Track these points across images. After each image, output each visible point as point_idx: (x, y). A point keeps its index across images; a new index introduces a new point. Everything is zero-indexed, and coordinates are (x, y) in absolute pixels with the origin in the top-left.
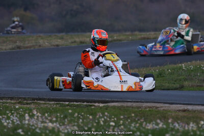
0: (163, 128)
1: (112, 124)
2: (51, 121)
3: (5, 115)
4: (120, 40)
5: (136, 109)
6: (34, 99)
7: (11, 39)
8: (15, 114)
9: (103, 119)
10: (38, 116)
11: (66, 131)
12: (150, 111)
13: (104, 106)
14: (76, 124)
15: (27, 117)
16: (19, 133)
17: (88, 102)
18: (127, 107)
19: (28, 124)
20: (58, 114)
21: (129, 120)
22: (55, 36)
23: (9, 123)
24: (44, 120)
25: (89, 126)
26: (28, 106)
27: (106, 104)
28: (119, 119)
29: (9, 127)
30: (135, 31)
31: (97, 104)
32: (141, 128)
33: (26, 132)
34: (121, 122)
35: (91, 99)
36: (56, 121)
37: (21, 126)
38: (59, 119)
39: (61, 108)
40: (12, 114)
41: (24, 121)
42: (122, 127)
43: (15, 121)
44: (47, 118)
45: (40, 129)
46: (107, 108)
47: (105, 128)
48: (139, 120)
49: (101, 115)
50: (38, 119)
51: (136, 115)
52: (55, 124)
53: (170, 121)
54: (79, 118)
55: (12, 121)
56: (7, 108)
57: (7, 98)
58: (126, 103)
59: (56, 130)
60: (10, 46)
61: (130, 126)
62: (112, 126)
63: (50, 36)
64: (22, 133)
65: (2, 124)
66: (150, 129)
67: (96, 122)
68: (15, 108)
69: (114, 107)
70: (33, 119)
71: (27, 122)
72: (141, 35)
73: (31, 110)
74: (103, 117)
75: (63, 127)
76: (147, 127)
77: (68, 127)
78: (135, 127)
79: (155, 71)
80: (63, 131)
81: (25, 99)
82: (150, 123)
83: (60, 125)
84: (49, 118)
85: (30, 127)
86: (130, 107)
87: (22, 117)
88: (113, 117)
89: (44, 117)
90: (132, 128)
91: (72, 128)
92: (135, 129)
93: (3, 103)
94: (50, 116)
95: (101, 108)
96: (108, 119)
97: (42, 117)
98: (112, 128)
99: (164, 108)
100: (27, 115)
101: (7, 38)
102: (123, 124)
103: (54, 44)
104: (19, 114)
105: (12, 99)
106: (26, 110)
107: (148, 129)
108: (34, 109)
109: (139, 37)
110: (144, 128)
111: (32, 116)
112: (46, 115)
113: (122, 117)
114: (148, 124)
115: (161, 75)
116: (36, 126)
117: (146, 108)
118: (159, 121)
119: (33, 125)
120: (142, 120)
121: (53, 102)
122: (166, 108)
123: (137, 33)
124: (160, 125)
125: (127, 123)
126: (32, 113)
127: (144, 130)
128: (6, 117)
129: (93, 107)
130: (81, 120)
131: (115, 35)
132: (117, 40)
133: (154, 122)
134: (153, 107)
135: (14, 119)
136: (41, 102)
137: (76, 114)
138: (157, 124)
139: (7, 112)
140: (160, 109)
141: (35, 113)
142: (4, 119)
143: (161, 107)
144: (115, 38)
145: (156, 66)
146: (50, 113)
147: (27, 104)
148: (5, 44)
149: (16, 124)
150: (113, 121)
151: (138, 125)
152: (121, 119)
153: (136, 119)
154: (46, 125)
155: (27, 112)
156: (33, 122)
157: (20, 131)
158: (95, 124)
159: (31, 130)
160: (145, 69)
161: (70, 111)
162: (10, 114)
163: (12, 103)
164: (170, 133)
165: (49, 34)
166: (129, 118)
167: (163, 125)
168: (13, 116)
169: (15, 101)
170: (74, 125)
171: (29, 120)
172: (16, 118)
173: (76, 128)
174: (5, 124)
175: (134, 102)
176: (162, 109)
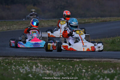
0: (114, 73)
1: (84, 71)
2: (48, 70)
3: (21, 66)
4: (89, 22)
5: (98, 63)
6: (38, 57)
7: (26, 22)
8: (28, 66)
9: (78, 68)
10: (40, 67)
11: (57, 75)
12: (106, 63)
13: (79, 61)
14: (63, 71)
15: (34, 67)
16: (30, 77)
17: (70, 58)
18: (93, 61)
19: (35, 71)
20: (53, 66)
21: (94, 69)
22: (51, 20)
23: (24, 71)
24: (44, 69)
25: (70, 72)
26: (35, 61)
27: (81, 60)
28: (88, 68)
29: (24, 73)
30: (98, 17)
31: (75, 60)
32: (101, 73)
33: (34, 76)
34: (89, 70)
35: (72, 57)
36: (51, 70)
37: (31, 73)
38: (53, 68)
39: (54, 62)
40: (26, 66)
41: (32, 70)
42: (90, 72)
43: (27, 70)
44: (46, 68)
45: (42, 74)
46: (81, 62)
47: (80, 73)
48: (99, 68)
49: (77, 66)
50: (40, 68)
51: (98, 66)
52: (50, 71)
53: (118, 69)
54: (64, 68)
55: (26, 70)
56: (23, 62)
57: (22, 56)
58: (92, 59)
59: (51, 75)
60: (25, 27)
61: (95, 72)
62: (84, 72)
63: (48, 20)
64: (31, 77)
65: (20, 71)
66: (106, 74)
67: (74, 70)
68: (27, 62)
69: (85, 61)
70: (38, 69)
71: (34, 70)
72: (102, 19)
73: (36, 63)
74: (79, 67)
75: (55, 73)
76: (104, 73)
77: (58, 73)
78: (97, 72)
79: (110, 40)
80: (55, 75)
81: (33, 57)
82: (106, 70)
83: (54, 72)
84: (47, 68)
85: (36, 73)
86: (95, 61)
87: (31, 67)
88: (85, 67)
89: (44, 67)
90: (95, 73)
91: (60, 73)
92: (97, 74)
93: (20, 59)
94: (48, 67)
95: (78, 62)
96: (82, 68)
97: (43, 67)
98: (84, 73)
99: (115, 62)
100: (34, 66)
101: (23, 22)
102: (90, 71)
103: (51, 25)
104: (30, 65)
105: (25, 57)
106: (34, 63)
107: (105, 74)
108: (38, 63)
109: (100, 20)
110: (103, 73)
111: (37, 67)
112: (46, 66)
113: (90, 67)
114: (105, 71)
115: (113, 42)
116: (39, 72)
117: (104, 62)
118: (111, 69)
119: (38, 72)
120: (101, 69)
121: (50, 59)
122: (116, 62)
123: (99, 18)
124: (112, 71)
125: (93, 70)
126: (37, 65)
127: (102, 74)
128: (22, 67)
129: (73, 62)
130: (66, 69)
131: (87, 19)
132: (87, 22)
133: (108, 70)
134: (108, 61)
135: (26, 69)
136: (43, 59)
137: (63, 66)
138: (110, 71)
139: (23, 65)
140: (112, 62)
141: (39, 65)
142: (21, 68)
143: (113, 61)
144: (86, 21)
145: (110, 37)
146: (48, 65)
147: (35, 60)
148: (22, 26)
149: (28, 71)
150: (84, 69)
151: (99, 71)
152: (89, 68)
153: (98, 68)
154: (45, 72)
155: (34, 64)
156: (38, 71)
157: (30, 75)
158: (74, 71)
159: (37, 75)
160: (104, 39)
161: (59, 64)
162: (25, 66)
163: (26, 60)
164: (118, 76)
165: (48, 19)
166: (94, 67)
167: (114, 71)
168: (26, 67)
169: (28, 58)
170: (62, 72)
171: (35, 69)
172: (28, 68)
173: (63, 73)
174: (22, 71)
175: (97, 58)
176: (113, 62)
